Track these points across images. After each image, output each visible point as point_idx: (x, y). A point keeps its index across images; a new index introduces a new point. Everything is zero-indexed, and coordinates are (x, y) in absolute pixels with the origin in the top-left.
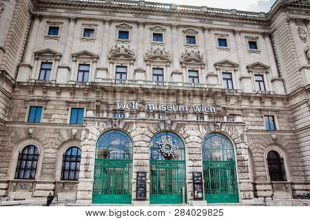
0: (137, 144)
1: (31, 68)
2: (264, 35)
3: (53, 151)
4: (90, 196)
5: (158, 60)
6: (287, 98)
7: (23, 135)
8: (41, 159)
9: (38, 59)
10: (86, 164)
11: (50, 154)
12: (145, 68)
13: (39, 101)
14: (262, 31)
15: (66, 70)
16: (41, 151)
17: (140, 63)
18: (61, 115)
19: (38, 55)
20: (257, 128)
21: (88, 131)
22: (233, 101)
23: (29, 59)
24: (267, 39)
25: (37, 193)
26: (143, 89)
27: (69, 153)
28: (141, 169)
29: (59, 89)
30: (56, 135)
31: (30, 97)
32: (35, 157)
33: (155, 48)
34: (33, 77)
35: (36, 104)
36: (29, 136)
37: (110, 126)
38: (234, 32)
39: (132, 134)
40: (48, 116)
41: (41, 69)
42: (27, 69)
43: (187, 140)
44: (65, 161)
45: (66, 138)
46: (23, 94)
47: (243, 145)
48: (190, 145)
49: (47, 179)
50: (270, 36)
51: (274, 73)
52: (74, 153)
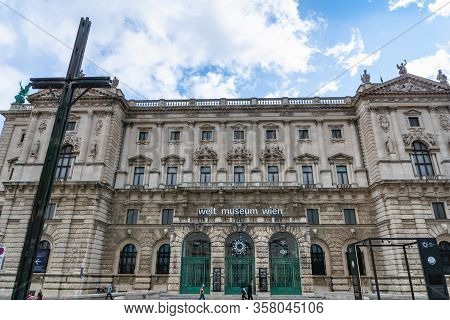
0: (214, 244)
1: (126, 173)
2: (349, 121)
3: (149, 248)
4: (178, 288)
5: (239, 159)
6: (368, 191)
7: (123, 236)
8: (138, 256)
9: (131, 165)
10: (174, 262)
11: (146, 251)
12: (226, 167)
13: (135, 204)
14: (347, 117)
15: (157, 175)
16: (138, 249)
17: (222, 163)
18: (154, 217)
19: (132, 161)
20: (335, 222)
21: (175, 235)
22: (310, 197)
23: (124, 166)
24: (352, 127)
25: (136, 286)
26: (224, 191)
27: (162, 250)
28: (218, 265)
29: (152, 193)
30: (150, 235)
31: (127, 201)
32: (134, 255)
33: (235, 146)
34: (128, 182)
35: (133, 207)
36: (129, 236)
37: (192, 230)
38: (316, 122)
39: (210, 236)
40: (143, 218)
41: (135, 174)
42: (123, 176)
43: (256, 240)
44: (158, 257)
45: (159, 236)
46: (122, 199)
47: (305, 244)
48: (258, 244)
49: (144, 274)
50: (356, 122)
51: (358, 164)
52: (166, 251)
